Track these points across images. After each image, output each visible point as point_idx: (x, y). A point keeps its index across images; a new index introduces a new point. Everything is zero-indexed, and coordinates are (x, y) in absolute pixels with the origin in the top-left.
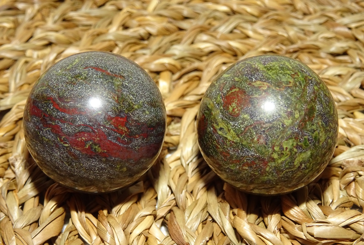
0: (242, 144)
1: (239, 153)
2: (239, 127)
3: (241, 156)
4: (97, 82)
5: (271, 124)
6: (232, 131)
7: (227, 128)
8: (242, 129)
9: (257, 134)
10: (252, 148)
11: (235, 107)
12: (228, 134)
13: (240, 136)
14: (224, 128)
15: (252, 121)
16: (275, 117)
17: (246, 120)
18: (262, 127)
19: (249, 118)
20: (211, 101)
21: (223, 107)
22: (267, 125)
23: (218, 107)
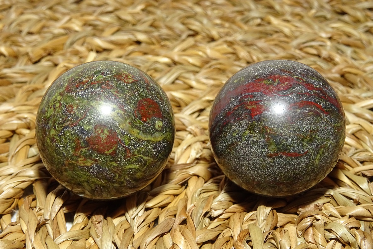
0: (88, 100)
1: (91, 91)
2: (92, 116)
3: (88, 89)
4: (291, 139)
5: (64, 126)
8: (89, 114)
9: (74, 113)
10: (78, 99)
11: (101, 134)
13: (90, 107)
15: (81, 124)
16: (62, 133)
17: (87, 124)
18: (71, 121)
19: (84, 127)
20: (137, 136)
21: (117, 132)
22: (67, 124)
23: (124, 131)
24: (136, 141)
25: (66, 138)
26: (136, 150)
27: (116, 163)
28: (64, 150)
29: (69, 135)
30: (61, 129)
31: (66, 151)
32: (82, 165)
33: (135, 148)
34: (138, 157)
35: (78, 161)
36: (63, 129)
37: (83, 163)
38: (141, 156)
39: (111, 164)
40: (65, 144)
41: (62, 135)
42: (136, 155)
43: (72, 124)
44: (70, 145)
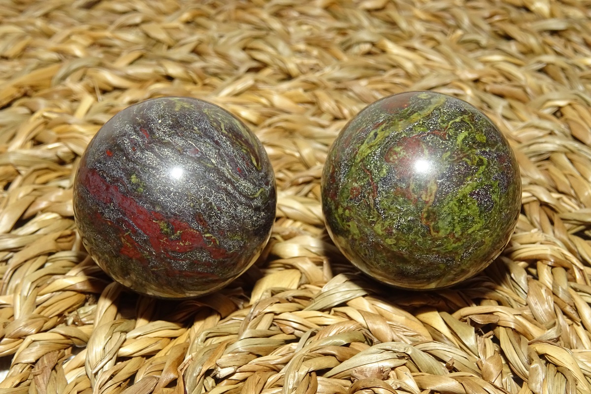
0: (352, 165)
1: (344, 161)
2: (372, 162)
3: (341, 165)
5: (374, 207)
6: (369, 151)
7: (375, 144)
8: (369, 166)
9: (361, 187)
10: (347, 179)
11: (399, 156)
12: (367, 145)
13: (361, 163)
14: (376, 139)
15: (376, 180)
16: (382, 212)
17: (379, 172)
18: (369, 193)
19: (382, 175)
20: (422, 117)
21: (404, 137)
22: (372, 202)
23: (407, 128)
24: (428, 119)
25: (389, 207)
26: (439, 124)
27: (447, 152)
28: (406, 218)
29: (386, 201)
30: (376, 212)
31: (407, 215)
32: (433, 198)
33: (437, 124)
34: (451, 125)
35: (425, 201)
36: (377, 209)
37: (431, 195)
38: (451, 122)
39: (444, 159)
40: (398, 213)
41: (384, 213)
42: (447, 127)
43: (373, 192)
44: (400, 205)
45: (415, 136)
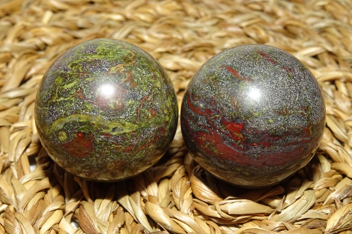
0: (142, 128)
1: (142, 138)
2: (131, 115)
3: (145, 139)
5: (152, 94)
6: (127, 123)
7: (120, 124)
8: (135, 115)
9: (148, 110)
10: (151, 125)
11: (115, 102)
12: (124, 129)
13: (137, 122)
14: (117, 126)
15: (138, 103)
16: (150, 87)
17: (133, 105)
18: (148, 102)
19: (134, 101)
20: (80, 115)
21: (101, 110)
22: (150, 97)
23: (95, 114)
24: (78, 110)
25: (145, 84)
26: (75, 102)
27: (88, 81)
28: (141, 72)
29: (143, 88)
30: (153, 90)
31: (139, 71)
32: (119, 66)
33: (76, 103)
34: (69, 97)
35: (124, 67)
36: (151, 91)
37: (118, 67)
38: (66, 99)
39: (93, 78)
40: (143, 78)
41: (149, 85)
42: (72, 97)
43: (145, 99)
44: (139, 79)
45: (96, 104)
